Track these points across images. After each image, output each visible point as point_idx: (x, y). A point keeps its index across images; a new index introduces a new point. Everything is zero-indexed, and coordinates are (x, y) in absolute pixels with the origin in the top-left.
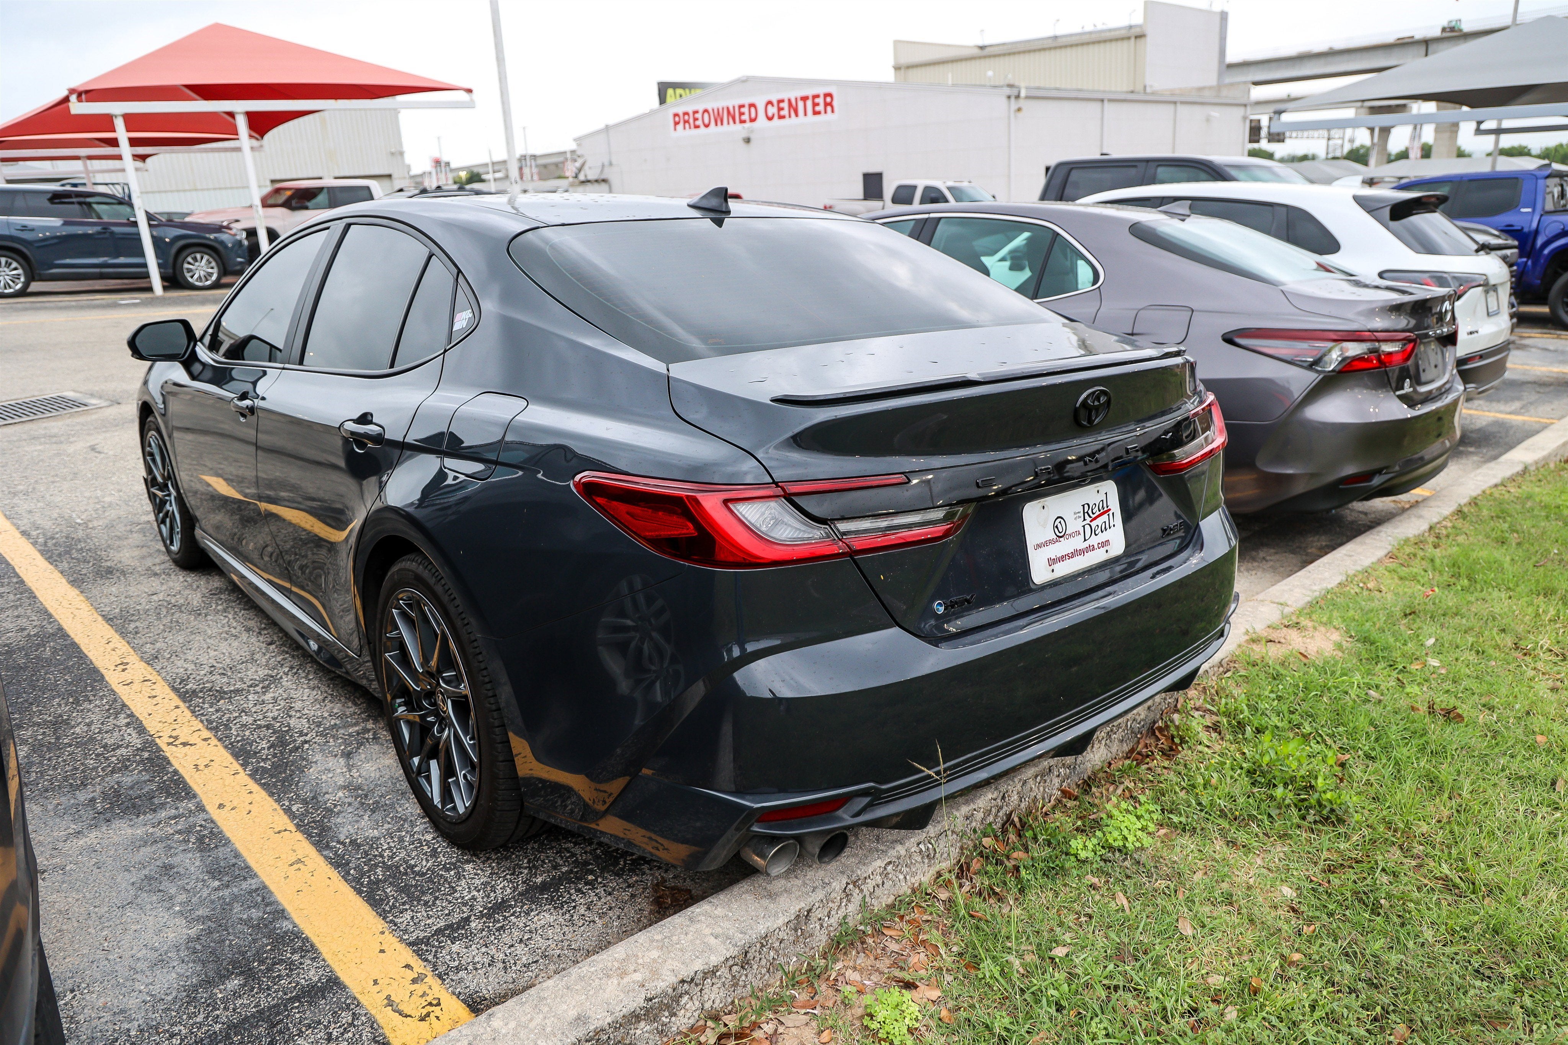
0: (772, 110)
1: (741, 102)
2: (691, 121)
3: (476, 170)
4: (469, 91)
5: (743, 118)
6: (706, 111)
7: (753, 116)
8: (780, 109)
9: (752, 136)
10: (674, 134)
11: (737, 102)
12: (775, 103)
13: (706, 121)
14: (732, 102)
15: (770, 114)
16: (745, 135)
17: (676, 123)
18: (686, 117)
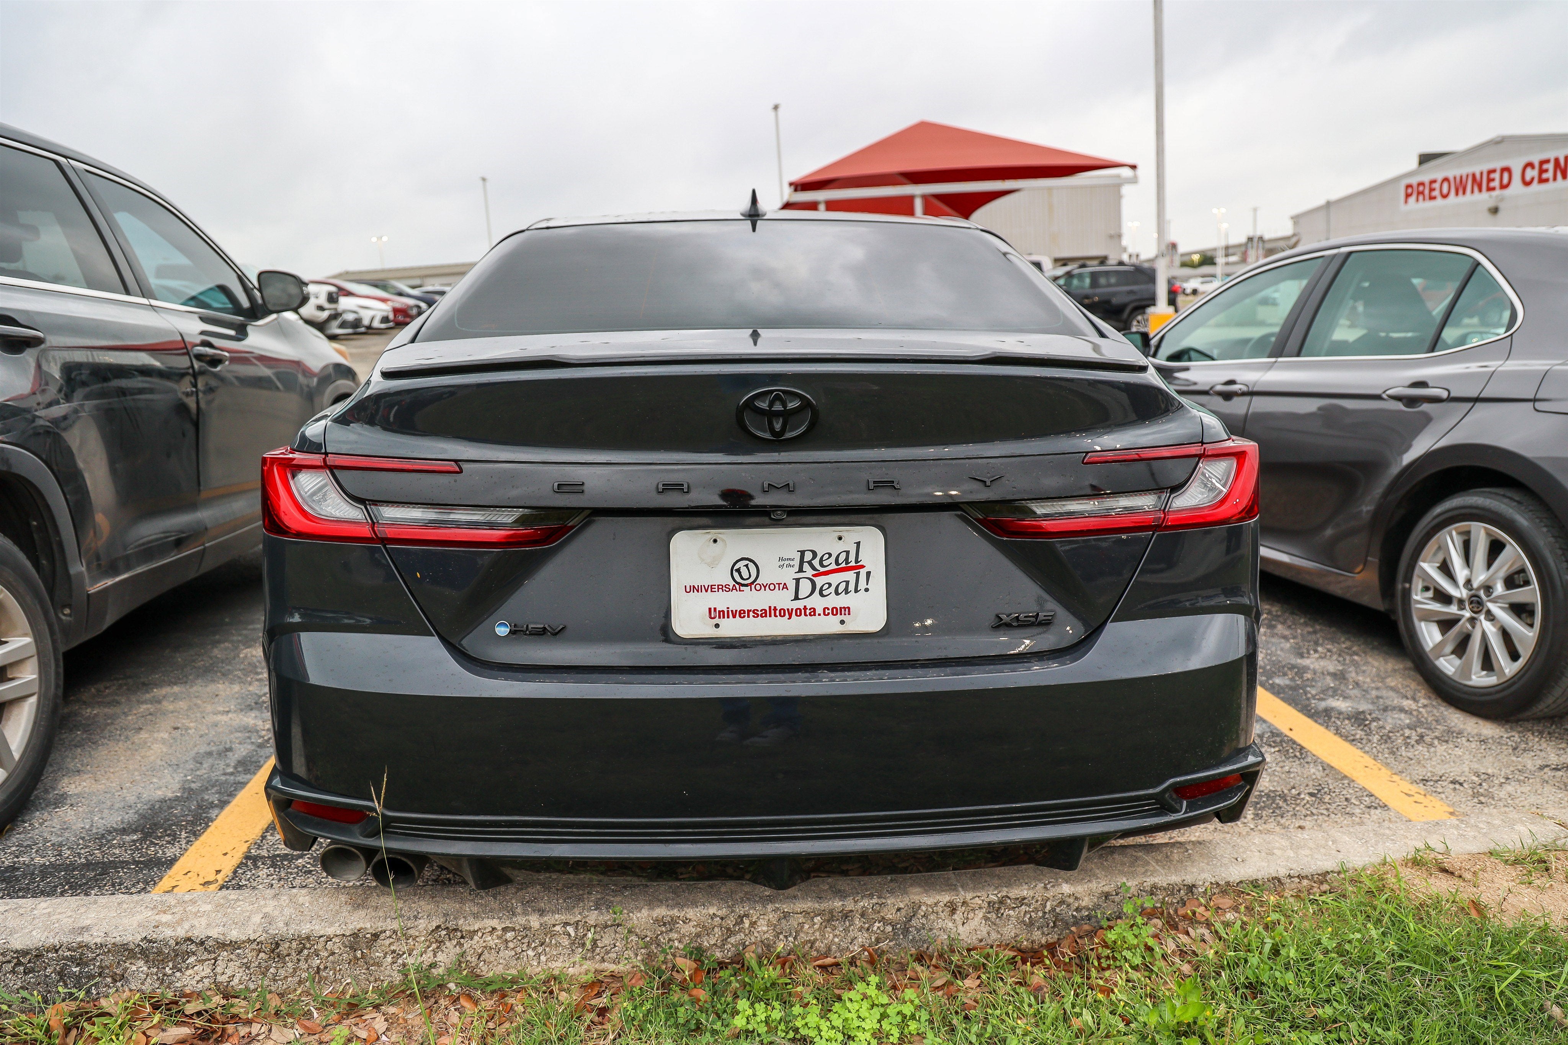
0: (1530, 173)
1: (1491, 166)
2: (1427, 192)
3: (1209, 254)
4: (1134, 167)
5: (1492, 184)
6: (1446, 179)
7: (1505, 181)
8: (1542, 171)
9: (1502, 206)
10: (1403, 207)
11: (1485, 167)
12: (1537, 165)
13: (1445, 191)
14: (1479, 168)
15: (1528, 178)
16: (1492, 204)
17: (1408, 196)
18: (1421, 188)
